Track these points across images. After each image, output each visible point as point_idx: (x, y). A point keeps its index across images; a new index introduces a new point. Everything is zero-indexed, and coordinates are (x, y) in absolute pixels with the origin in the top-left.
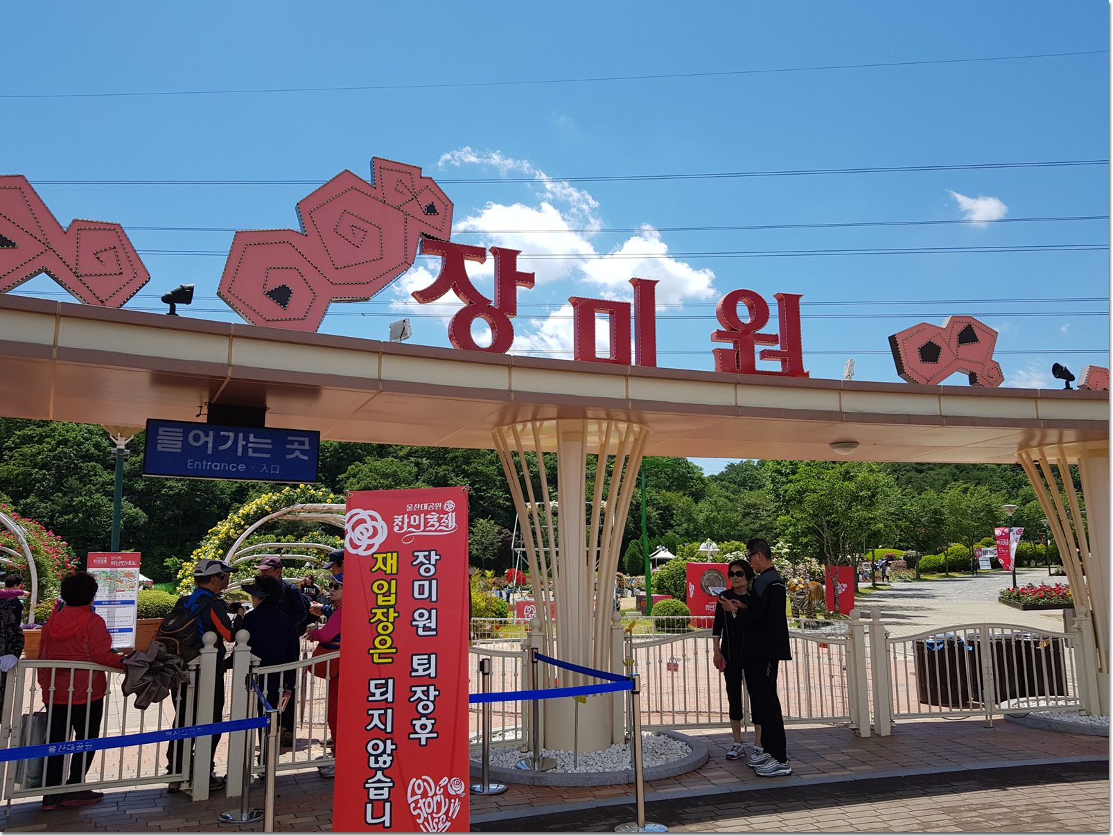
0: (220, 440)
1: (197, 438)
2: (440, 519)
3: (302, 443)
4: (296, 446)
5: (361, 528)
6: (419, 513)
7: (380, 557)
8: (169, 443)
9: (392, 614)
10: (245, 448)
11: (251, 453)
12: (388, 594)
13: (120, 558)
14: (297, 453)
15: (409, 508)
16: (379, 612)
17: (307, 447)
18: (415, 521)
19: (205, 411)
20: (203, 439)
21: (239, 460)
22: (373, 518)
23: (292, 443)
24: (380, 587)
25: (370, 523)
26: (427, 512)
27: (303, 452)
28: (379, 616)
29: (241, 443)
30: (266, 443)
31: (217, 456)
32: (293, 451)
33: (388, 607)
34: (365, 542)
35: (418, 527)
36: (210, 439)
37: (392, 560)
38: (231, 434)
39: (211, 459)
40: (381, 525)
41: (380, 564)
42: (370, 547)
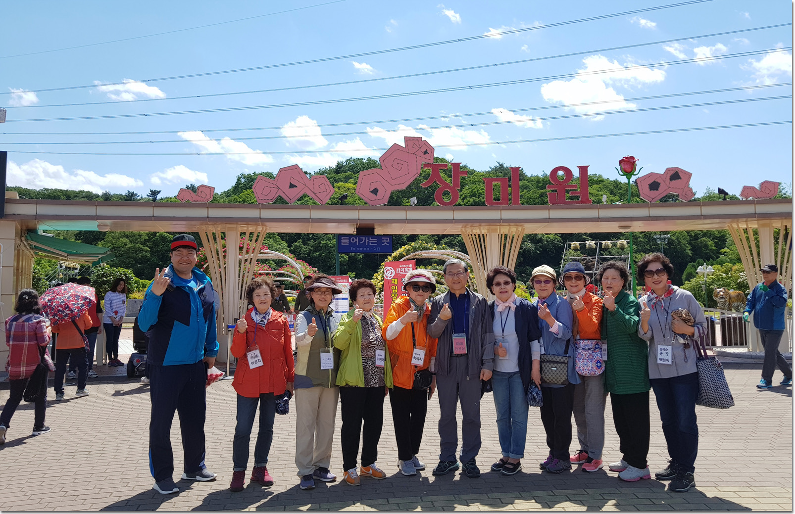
0: (360, 240)
1: (353, 240)
2: (408, 269)
3: (387, 240)
4: (385, 241)
5: (388, 272)
6: (403, 268)
7: (393, 280)
8: (345, 242)
9: (396, 295)
10: (368, 242)
11: (370, 244)
12: (395, 290)
13: (340, 278)
14: (386, 243)
15: (400, 266)
16: (393, 294)
17: (388, 241)
18: (402, 270)
19: (356, 230)
20: (355, 240)
21: (367, 247)
22: (391, 269)
23: (383, 240)
24: (393, 288)
25: (390, 271)
26: (405, 268)
27: (387, 243)
28: (393, 295)
29: (367, 241)
30: (375, 240)
31: (360, 245)
32: (384, 243)
33: (395, 293)
34: (389, 276)
35: (402, 272)
36: (357, 240)
37: (396, 281)
38: (364, 238)
39: (358, 247)
40: (393, 271)
41: (393, 282)
42: (391, 277)
